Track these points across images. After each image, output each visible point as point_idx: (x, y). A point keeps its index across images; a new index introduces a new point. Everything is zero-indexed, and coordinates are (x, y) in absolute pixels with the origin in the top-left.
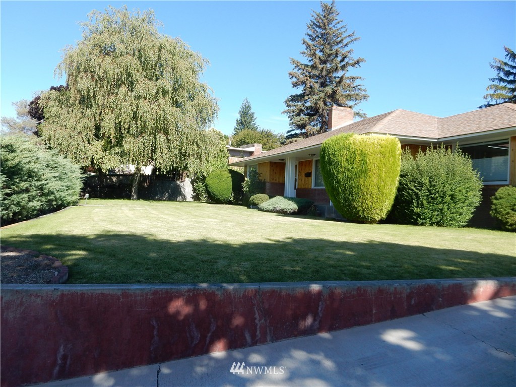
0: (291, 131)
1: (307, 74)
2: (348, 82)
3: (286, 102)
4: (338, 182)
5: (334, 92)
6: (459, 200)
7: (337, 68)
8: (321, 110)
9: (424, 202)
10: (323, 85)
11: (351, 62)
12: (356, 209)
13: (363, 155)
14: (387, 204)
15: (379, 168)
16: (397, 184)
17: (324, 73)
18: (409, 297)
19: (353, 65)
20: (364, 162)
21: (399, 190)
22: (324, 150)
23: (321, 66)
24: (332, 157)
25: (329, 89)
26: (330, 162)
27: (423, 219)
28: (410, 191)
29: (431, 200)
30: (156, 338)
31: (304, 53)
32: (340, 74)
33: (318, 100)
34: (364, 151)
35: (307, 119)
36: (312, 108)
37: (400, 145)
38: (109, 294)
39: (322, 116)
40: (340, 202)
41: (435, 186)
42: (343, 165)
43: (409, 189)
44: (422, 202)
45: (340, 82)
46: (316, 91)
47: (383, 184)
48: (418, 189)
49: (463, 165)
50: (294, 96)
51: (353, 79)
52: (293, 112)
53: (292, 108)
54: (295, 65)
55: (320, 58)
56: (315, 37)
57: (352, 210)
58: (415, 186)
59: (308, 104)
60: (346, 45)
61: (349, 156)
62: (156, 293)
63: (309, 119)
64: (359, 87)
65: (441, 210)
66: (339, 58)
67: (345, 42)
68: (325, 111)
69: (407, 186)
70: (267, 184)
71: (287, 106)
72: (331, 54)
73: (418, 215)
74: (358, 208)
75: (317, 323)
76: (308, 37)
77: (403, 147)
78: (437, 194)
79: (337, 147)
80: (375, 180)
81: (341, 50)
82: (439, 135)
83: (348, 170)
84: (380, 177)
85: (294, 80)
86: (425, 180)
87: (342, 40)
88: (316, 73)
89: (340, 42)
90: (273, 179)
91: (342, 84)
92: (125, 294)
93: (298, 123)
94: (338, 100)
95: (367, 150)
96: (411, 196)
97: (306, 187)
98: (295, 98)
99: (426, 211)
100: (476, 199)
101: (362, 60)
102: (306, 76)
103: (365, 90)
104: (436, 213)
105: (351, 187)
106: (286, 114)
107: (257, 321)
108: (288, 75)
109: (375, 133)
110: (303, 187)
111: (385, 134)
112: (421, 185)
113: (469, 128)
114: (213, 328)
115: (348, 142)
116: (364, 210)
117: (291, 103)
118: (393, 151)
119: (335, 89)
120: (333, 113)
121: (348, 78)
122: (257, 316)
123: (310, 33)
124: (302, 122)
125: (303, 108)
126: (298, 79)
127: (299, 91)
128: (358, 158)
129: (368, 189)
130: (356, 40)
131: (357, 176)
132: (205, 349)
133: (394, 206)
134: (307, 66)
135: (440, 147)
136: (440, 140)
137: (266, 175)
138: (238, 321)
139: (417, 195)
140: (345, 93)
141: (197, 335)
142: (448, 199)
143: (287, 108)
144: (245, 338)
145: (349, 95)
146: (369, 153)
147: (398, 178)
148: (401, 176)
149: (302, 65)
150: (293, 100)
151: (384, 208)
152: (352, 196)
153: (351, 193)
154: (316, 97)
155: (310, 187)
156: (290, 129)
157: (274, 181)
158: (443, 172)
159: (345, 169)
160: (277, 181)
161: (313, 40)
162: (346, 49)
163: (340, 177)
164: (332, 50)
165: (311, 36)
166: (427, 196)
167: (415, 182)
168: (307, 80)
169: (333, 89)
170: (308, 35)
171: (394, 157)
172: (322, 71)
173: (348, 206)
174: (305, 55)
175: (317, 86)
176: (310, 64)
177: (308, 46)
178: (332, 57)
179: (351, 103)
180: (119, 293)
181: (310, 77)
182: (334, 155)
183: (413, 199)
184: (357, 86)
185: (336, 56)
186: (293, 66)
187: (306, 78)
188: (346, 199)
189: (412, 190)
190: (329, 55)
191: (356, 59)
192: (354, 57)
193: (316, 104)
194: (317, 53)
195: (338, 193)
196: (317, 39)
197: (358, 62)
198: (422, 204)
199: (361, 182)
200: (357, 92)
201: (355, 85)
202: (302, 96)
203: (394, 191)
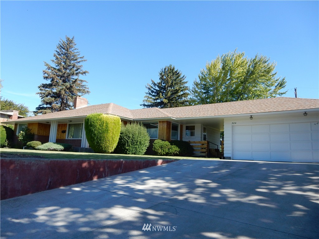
0: (42, 105)
1: (55, 74)
2: (79, 82)
3: (39, 87)
4: (95, 135)
5: (71, 87)
6: (142, 144)
7: (73, 74)
8: (63, 95)
9: (130, 144)
10: (64, 81)
11: (81, 72)
12: (102, 147)
13: (107, 123)
14: (115, 145)
15: (113, 130)
16: (119, 137)
17: (66, 75)
18: (143, 163)
19: (82, 74)
20: (107, 126)
21: (120, 139)
22: (88, 119)
23: (64, 71)
24: (92, 123)
25: (68, 84)
26: (91, 125)
27: (129, 152)
28: (125, 140)
29: (133, 143)
30: (78, 175)
31: (53, 61)
32: (75, 77)
33: (62, 90)
34: (107, 122)
35: (53, 100)
36: (57, 93)
37: (121, 120)
38: (65, 161)
39: (63, 99)
40: (94, 144)
41: (134, 138)
42: (98, 127)
43: (124, 139)
44: (129, 144)
45: (75, 82)
46: (60, 84)
47: (114, 136)
48: (128, 139)
49: (144, 130)
50: (45, 85)
51: (82, 81)
52: (44, 94)
53: (43, 91)
54: (47, 67)
55: (63, 66)
56: (61, 54)
57: (100, 148)
58: (127, 138)
59: (55, 91)
60: (79, 62)
61: (101, 123)
62: (79, 161)
63: (55, 99)
64: (85, 86)
65: (136, 148)
66: (75, 69)
67: (78, 60)
68: (65, 96)
69: (124, 137)
70: (35, 136)
71: (40, 90)
72: (71, 65)
73: (127, 150)
74: (103, 147)
75: (121, 170)
76: (57, 53)
77: (122, 121)
78: (135, 141)
79: (95, 119)
80: (111, 134)
81: (76, 64)
82: (133, 118)
83: (100, 129)
84: (113, 133)
85: (46, 75)
86: (131, 136)
87: (77, 59)
88: (61, 74)
89: (76, 60)
90: (39, 133)
91: (76, 83)
92: (70, 161)
93: (47, 101)
94: (73, 91)
95: (109, 121)
96: (125, 142)
97: (62, 138)
98: (45, 86)
99: (131, 148)
100: (147, 144)
101: (87, 72)
102: (55, 75)
103: (88, 88)
104: (134, 149)
105: (101, 137)
106: (39, 95)
107: (106, 170)
108: (43, 72)
109: (111, 114)
110: (59, 138)
111: (115, 115)
112: (129, 137)
113: (144, 116)
114: (94, 172)
115: (100, 117)
116: (105, 148)
117: (42, 88)
118: (119, 123)
119: (72, 85)
120: (77, 100)
121: (79, 80)
122: (106, 168)
123: (58, 51)
124: (50, 101)
125: (51, 93)
126: (49, 75)
127: (48, 82)
128: (104, 125)
129: (108, 138)
130: (84, 61)
131: (103, 132)
132: (92, 179)
133: (117, 146)
134: (55, 69)
135: (134, 123)
136: (134, 120)
137: (35, 130)
138: (101, 169)
139: (127, 141)
140: (77, 88)
141: (90, 174)
142: (139, 143)
143: (40, 91)
144: (103, 175)
145: (79, 89)
146: (109, 123)
147: (119, 134)
148: (121, 133)
149: (51, 67)
150: (43, 87)
151: (113, 147)
152: (101, 141)
153: (100, 140)
154: (60, 88)
155: (64, 138)
156: (41, 104)
157: (40, 134)
158: (137, 132)
159: (98, 129)
160: (42, 135)
161: (59, 55)
162: (79, 64)
163: (96, 132)
164: (71, 63)
165: (58, 52)
166: (131, 142)
167: (127, 136)
168: (55, 77)
169: (70, 85)
170: (57, 51)
171: (119, 125)
172: (64, 74)
173: (98, 145)
174: (54, 62)
175: (61, 81)
176: (57, 68)
177: (57, 58)
178: (71, 67)
179: (80, 94)
180: (68, 161)
181: (57, 75)
182: (93, 122)
183: (126, 143)
184: (83, 86)
185: (73, 67)
186: (46, 67)
187: (54, 76)
188: (98, 143)
189: (126, 139)
190: (69, 66)
191: (84, 71)
192: (83, 69)
193: (60, 91)
194: (62, 63)
195: (94, 140)
196: (62, 55)
197: (85, 73)
198: (129, 145)
199: (105, 135)
200: (84, 88)
201: (83, 85)
202: (50, 86)
203: (118, 139)
